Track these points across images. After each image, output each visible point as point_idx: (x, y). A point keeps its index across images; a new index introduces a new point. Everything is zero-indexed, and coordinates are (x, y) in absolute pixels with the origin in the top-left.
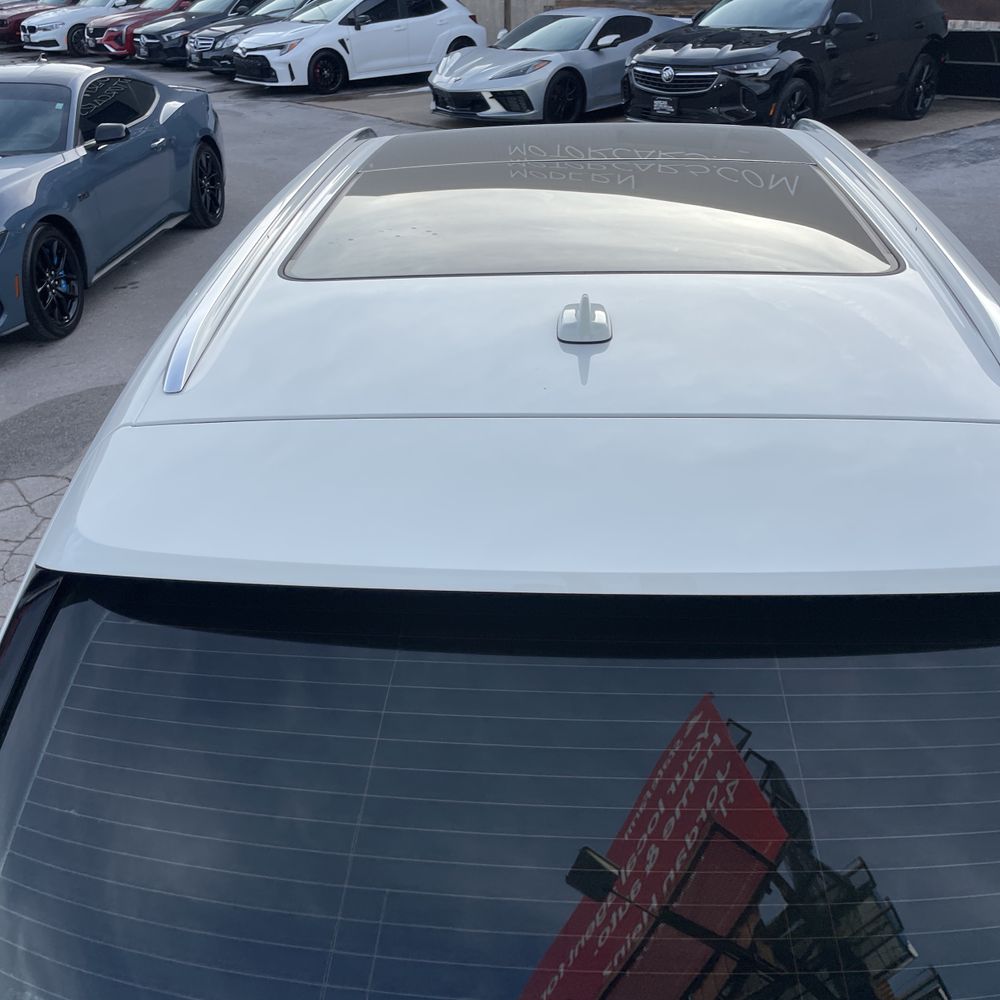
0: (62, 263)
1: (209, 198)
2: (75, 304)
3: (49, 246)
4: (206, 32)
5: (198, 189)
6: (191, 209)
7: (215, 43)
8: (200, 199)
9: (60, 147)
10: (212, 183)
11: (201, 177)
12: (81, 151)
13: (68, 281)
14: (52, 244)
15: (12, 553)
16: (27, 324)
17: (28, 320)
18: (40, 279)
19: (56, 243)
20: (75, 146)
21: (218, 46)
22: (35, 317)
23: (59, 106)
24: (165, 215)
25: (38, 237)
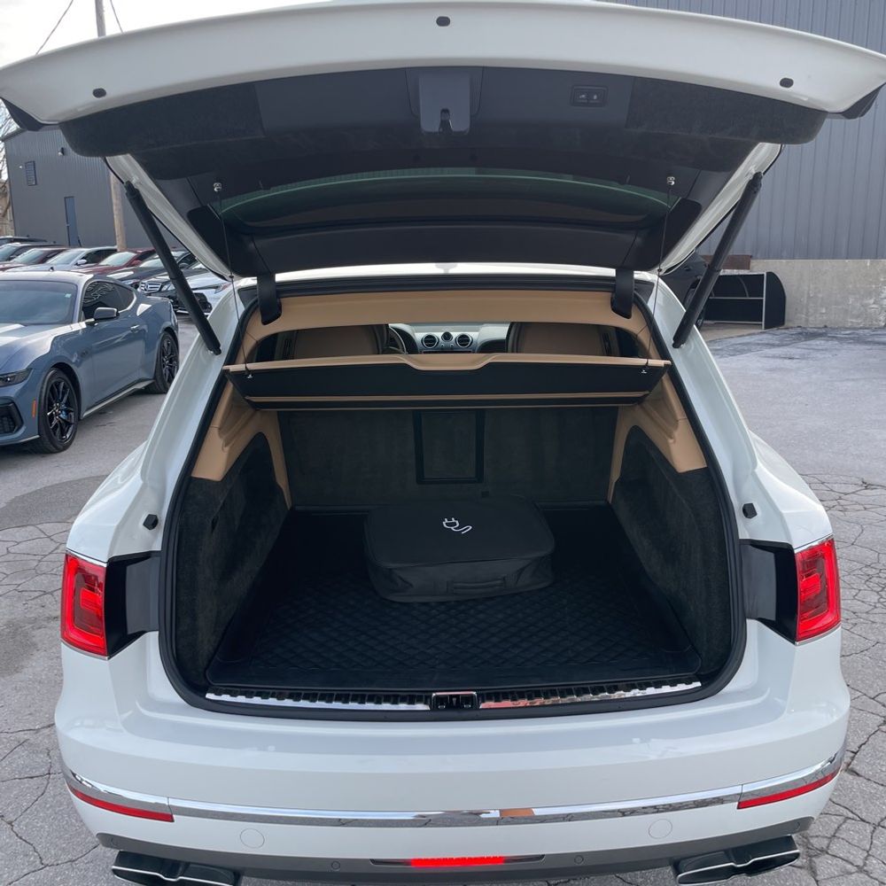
0: (65, 399)
1: (168, 372)
2: (71, 429)
3: (57, 385)
4: (153, 279)
5: (160, 364)
6: (155, 378)
7: (162, 287)
8: (162, 371)
9: (69, 321)
10: (171, 362)
11: (164, 356)
12: (83, 325)
13: (67, 412)
14: (60, 383)
15: (40, 561)
16: (38, 436)
17: (39, 434)
18: (50, 407)
19: (62, 384)
20: (79, 321)
21: (164, 289)
22: (44, 433)
23: (68, 295)
24: (136, 378)
25: (52, 376)
